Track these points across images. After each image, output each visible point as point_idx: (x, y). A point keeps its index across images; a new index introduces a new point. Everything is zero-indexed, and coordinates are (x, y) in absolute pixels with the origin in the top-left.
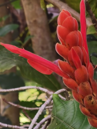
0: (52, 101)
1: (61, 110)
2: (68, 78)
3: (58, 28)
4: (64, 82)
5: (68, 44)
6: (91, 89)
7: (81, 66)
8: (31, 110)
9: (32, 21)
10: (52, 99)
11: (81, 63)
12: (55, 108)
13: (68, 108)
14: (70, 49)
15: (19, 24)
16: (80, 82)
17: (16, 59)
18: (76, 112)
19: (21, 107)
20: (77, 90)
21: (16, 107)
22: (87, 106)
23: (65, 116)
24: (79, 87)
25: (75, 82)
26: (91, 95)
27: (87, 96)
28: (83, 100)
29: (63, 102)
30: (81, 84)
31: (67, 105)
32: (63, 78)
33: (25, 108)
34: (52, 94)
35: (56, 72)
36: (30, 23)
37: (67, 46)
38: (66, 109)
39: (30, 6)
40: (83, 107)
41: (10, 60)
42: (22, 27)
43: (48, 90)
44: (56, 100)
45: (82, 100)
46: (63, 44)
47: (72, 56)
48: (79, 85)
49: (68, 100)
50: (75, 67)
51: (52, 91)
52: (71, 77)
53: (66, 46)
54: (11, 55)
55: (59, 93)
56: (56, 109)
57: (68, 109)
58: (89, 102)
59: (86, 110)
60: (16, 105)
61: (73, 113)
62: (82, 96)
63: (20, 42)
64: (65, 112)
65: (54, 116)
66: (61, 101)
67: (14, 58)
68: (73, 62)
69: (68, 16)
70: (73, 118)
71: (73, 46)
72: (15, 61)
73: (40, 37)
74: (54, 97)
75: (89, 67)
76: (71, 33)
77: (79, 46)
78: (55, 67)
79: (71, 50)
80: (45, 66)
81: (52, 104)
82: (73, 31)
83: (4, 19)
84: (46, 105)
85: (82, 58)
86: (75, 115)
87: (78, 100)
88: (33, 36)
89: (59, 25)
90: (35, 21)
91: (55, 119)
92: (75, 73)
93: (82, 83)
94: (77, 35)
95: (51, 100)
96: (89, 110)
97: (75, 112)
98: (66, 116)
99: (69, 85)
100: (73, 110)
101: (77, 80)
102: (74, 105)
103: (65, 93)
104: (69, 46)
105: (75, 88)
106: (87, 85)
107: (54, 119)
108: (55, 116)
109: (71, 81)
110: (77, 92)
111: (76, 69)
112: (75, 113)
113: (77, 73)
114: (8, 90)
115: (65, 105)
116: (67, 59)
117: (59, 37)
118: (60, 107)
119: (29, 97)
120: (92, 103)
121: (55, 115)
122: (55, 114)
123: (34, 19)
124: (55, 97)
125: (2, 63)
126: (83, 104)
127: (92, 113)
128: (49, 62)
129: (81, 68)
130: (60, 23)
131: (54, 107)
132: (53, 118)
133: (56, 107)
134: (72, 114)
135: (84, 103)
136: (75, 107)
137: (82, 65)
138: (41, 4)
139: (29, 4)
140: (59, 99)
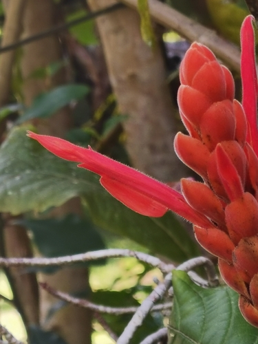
0: (171, 288)
1: (193, 313)
2: (207, 225)
3: (180, 93)
4: (196, 237)
5: (208, 136)
7: (241, 194)
8: (117, 314)
9: (124, 77)
10: (171, 284)
11: (241, 184)
12: (177, 306)
13: (212, 308)
14: (211, 150)
15: (90, 83)
16: (241, 238)
17: (77, 177)
18: (233, 317)
19: (91, 305)
20: (231, 260)
21: (77, 305)
23: (204, 329)
24: (236, 251)
25: (226, 236)
28: (248, 285)
29: (199, 293)
30: (241, 242)
31: (209, 299)
32: (196, 226)
33: (101, 308)
34: (170, 271)
35: (177, 211)
36: (120, 81)
37: (205, 140)
38: (207, 311)
40: (247, 304)
41: (63, 179)
42: (97, 92)
43: (162, 260)
44: (180, 287)
45: (244, 285)
46: (194, 136)
47: (218, 168)
48: (236, 244)
49: (214, 287)
50: (225, 197)
51: (171, 263)
52: (215, 223)
53: (201, 140)
54: (64, 167)
55: (189, 267)
56: (181, 311)
57: (212, 310)
59: (256, 311)
60: (76, 301)
61: (226, 322)
62: (246, 273)
63: (93, 132)
64: (204, 319)
65: (175, 330)
66: (194, 289)
67: (74, 174)
68: (220, 184)
69: (207, 62)
70: (225, 335)
71: (220, 142)
72: (76, 182)
73: (146, 118)
74: (175, 279)
76: (216, 107)
77: (236, 140)
78: (173, 196)
79: (216, 150)
80: (147, 194)
81: (171, 297)
82: (220, 100)
83: (50, 71)
84: (153, 300)
85: (245, 172)
86: (231, 327)
87: (236, 285)
88: (127, 116)
89: (184, 84)
90: (133, 78)
91: (177, 338)
92: (227, 212)
93: (245, 241)
94: (232, 112)
95: (168, 288)
97: (232, 320)
98: (206, 330)
100: (226, 314)
101: (231, 232)
102: (230, 301)
103: (206, 269)
104: (209, 140)
105: (227, 253)
107: (174, 339)
108: (176, 328)
109: (215, 233)
110: (232, 265)
111: (229, 201)
112: (230, 321)
113: (232, 211)
114: (55, 261)
115: (204, 299)
116: (206, 176)
117: (184, 117)
118: (191, 306)
119: (118, 279)
121: (179, 327)
122: (179, 324)
123: (130, 71)
124: (180, 279)
125: (42, 188)
126: (248, 296)
128: (157, 183)
129: (243, 198)
130: (185, 79)
131: (175, 304)
132: (172, 335)
133: (181, 304)
134: (223, 324)
135: (249, 293)
136: (230, 305)
137: (246, 190)
138: (143, 30)
139: (117, 30)
140: (190, 284)
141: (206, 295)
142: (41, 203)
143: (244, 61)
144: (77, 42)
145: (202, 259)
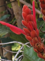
2: (28, 35)
6: (38, 40)
7: (33, 30)
9: (16, 13)
14: (28, 23)
15: (11, 14)
17: (8, 30)
21: (8, 52)
22: (36, 48)
26: (38, 43)
27: (36, 44)
28: (35, 45)
30: (33, 38)
36: (16, 14)
37: (27, 21)
39: (16, 6)
42: (12, 16)
50: (30, 31)
56: (25, 52)
58: (37, 46)
59: (36, 50)
60: (8, 51)
64: (29, 53)
69: (27, 8)
71: (29, 21)
72: (8, 31)
74: (24, 46)
75: (37, 31)
76: (28, 15)
77: (32, 21)
78: (22, 31)
83: (4, 12)
89: (23, 12)
92: (31, 33)
94: (31, 16)
96: (38, 50)
99: (28, 39)
101: (31, 37)
105: (31, 40)
106: (36, 39)
109: (29, 37)
110: (32, 42)
111: (31, 31)
112: (33, 53)
116: (27, 27)
117: (23, 17)
118: (27, 51)
120: (39, 47)
121: (25, 54)
123: (17, 12)
125: (2, 32)
127: (39, 51)
132: (24, 56)
138: (18, 4)
139: (15, 5)
140: (27, 47)
141: (29, 49)
142: (2, 34)
143: (33, 8)
144: (8, 7)
145: (29, 43)
